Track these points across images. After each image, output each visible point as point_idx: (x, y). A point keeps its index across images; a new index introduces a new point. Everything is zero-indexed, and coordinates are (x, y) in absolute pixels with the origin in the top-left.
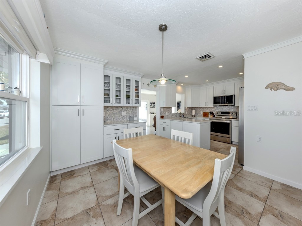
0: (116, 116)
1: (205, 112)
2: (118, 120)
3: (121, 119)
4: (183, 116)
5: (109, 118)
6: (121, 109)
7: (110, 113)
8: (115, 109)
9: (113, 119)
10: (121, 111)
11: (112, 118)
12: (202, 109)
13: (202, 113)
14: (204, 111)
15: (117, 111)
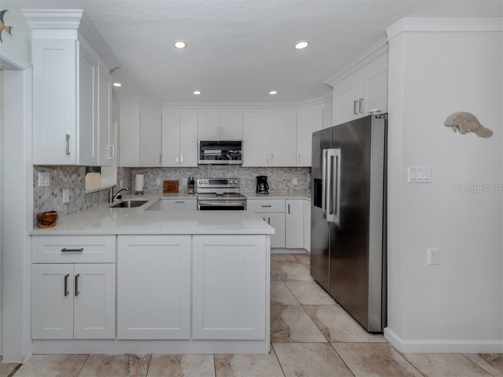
1: (168, 179)
4: (119, 197)
12: (161, 173)
13: (159, 182)
14: (166, 177)
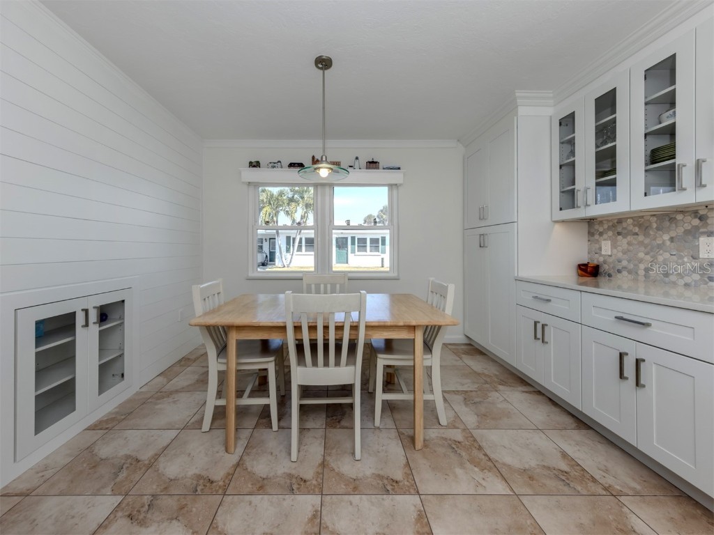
0: (660, 259)
2: (673, 278)
3: (696, 277)
5: (625, 263)
6: (696, 222)
7: (629, 244)
8: (655, 225)
9: (647, 270)
10: (693, 233)
11: (642, 266)
15: (666, 237)
